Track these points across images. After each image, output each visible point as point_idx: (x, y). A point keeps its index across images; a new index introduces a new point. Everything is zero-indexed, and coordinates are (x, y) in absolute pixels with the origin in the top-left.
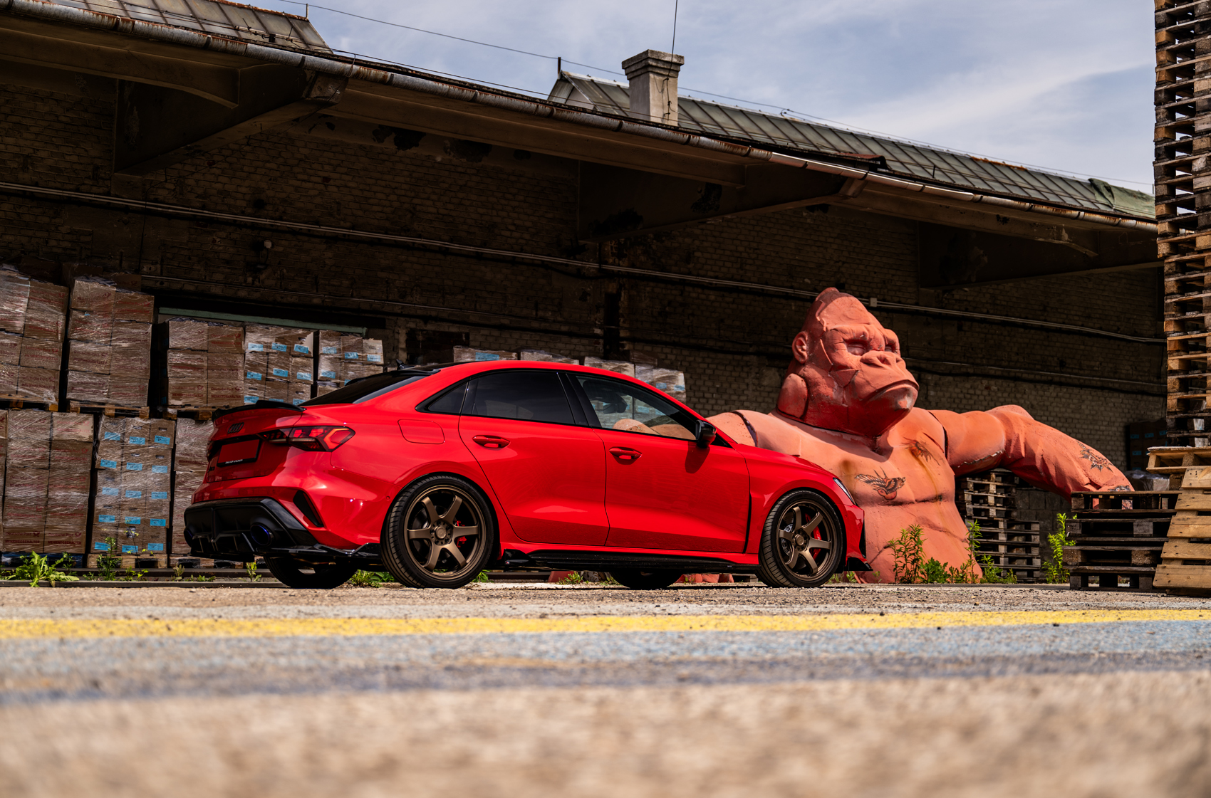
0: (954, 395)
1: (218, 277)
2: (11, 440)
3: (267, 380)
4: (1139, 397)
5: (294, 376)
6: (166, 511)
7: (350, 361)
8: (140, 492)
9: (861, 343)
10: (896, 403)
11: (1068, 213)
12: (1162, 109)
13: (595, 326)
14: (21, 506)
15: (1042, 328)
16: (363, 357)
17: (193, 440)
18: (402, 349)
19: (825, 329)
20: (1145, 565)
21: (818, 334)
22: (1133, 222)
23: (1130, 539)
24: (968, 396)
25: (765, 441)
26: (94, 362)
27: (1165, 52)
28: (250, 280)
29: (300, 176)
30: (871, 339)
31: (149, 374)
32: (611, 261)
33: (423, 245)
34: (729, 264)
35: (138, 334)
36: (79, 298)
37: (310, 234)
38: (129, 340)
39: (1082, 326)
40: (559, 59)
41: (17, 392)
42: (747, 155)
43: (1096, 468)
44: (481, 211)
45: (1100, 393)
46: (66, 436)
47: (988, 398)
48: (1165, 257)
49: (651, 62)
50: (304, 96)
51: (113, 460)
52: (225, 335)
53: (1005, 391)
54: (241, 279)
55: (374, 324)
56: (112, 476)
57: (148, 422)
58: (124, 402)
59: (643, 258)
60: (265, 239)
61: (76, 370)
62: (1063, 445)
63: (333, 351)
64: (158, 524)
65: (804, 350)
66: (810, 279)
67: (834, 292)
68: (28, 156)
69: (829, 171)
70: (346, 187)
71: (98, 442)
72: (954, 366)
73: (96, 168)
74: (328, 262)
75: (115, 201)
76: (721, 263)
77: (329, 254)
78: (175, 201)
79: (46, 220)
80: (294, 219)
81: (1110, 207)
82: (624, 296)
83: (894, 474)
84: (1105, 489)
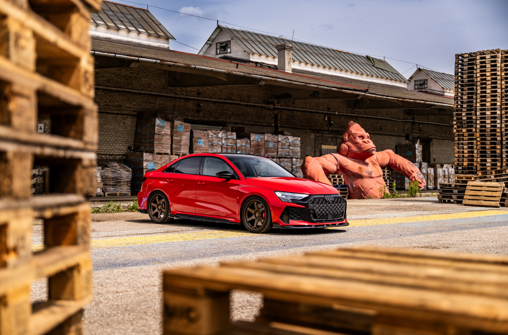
1: (190, 114)
5: (217, 143)
7: (229, 139)
9: (362, 137)
10: (371, 152)
13: (273, 123)
16: (232, 137)
19: (352, 133)
21: (350, 134)
25: (340, 162)
26: (178, 142)
28: (197, 115)
30: (364, 136)
31: (189, 145)
32: (276, 105)
34: (303, 104)
36: (176, 126)
37: (210, 101)
38: (186, 136)
39: (386, 117)
40: (218, 21)
41: (163, 151)
43: (412, 167)
44: (247, 92)
48: (455, 133)
49: (286, 47)
50: (257, 84)
54: (195, 115)
58: (184, 152)
59: (283, 103)
60: (200, 103)
61: (174, 144)
62: (404, 161)
63: (225, 136)
65: (347, 138)
66: (321, 107)
67: (353, 122)
68: (149, 84)
73: (164, 86)
74: (214, 109)
75: (168, 95)
76: (301, 104)
77: (214, 107)
78: (180, 94)
79: (154, 101)
80: (206, 97)
81: (374, 66)
82: (279, 115)
83: (370, 170)
84: (415, 172)
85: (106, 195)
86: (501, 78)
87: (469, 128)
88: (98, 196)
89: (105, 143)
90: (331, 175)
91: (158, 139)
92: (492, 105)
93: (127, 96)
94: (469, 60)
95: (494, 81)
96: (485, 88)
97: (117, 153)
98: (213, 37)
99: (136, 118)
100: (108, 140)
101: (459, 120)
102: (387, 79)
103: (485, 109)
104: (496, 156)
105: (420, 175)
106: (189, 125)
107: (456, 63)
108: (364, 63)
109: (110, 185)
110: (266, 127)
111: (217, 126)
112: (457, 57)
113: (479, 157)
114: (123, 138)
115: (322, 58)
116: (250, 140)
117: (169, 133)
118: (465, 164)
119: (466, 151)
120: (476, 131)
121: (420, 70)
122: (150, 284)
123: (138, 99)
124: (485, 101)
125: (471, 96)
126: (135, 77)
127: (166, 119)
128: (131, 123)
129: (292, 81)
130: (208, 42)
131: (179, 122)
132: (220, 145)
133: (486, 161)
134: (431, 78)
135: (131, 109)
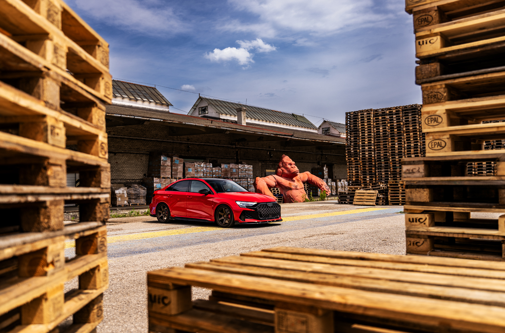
1: (183, 153)
3: (197, 171)
7: (208, 167)
9: (291, 164)
10: (296, 173)
13: (235, 157)
15: (299, 152)
19: (284, 161)
21: (283, 163)
22: (324, 141)
25: (277, 180)
26: (176, 170)
28: (187, 153)
31: (183, 172)
32: (237, 146)
33: (211, 145)
34: (254, 144)
35: (181, 165)
36: (173, 160)
37: (195, 144)
40: (199, 94)
41: (166, 176)
43: (322, 182)
44: (218, 138)
48: (347, 160)
49: (242, 109)
58: (180, 176)
59: (241, 144)
60: (189, 145)
61: (173, 172)
62: (317, 178)
65: (281, 165)
67: (285, 155)
68: (157, 134)
73: (166, 135)
74: (198, 149)
75: (169, 141)
76: (252, 144)
77: (198, 147)
78: (177, 140)
79: (160, 145)
80: (193, 142)
81: (297, 120)
82: (239, 151)
83: (296, 185)
84: (324, 185)
85: (130, 205)
86: (374, 126)
87: (355, 158)
88: (125, 206)
89: (129, 172)
90: (272, 189)
91: (163, 169)
92: (369, 143)
93: (142, 142)
94: (354, 116)
95: (369, 128)
96: (364, 133)
97: (137, 178)
98: (197, 104)
99: (148, 156)
100: (131, 170)
101: (349, 152)
102: (305, 127)
103: (364, 146)
104: (372, 174)
105: (327, 186)
106: (182, 159)
107: (346, 118)
108: (291, 118)
109: (133, 199)
110: (231, 160)
111: (200, 159)
112: (347, 114)
113: (362, 175)
114: (141, 169)
115: (265, 115)
116: (221, 167)
117: (170, 165)
118: (354, 179)
119: (354, 172)
120: (360, 159)
121: (325, 121)
122: (156, 265)
123: (149, 144)
124: (364, 141)
125: (356, 137)
126: (147, 130)
127: (168, 156)
128: (145, 159)
129: (246, 130)
130: (194, 107)
131: (176, 158)
132: (202, 171)
133: (366, 177)
134: (332, 127)
135: (145, 151)
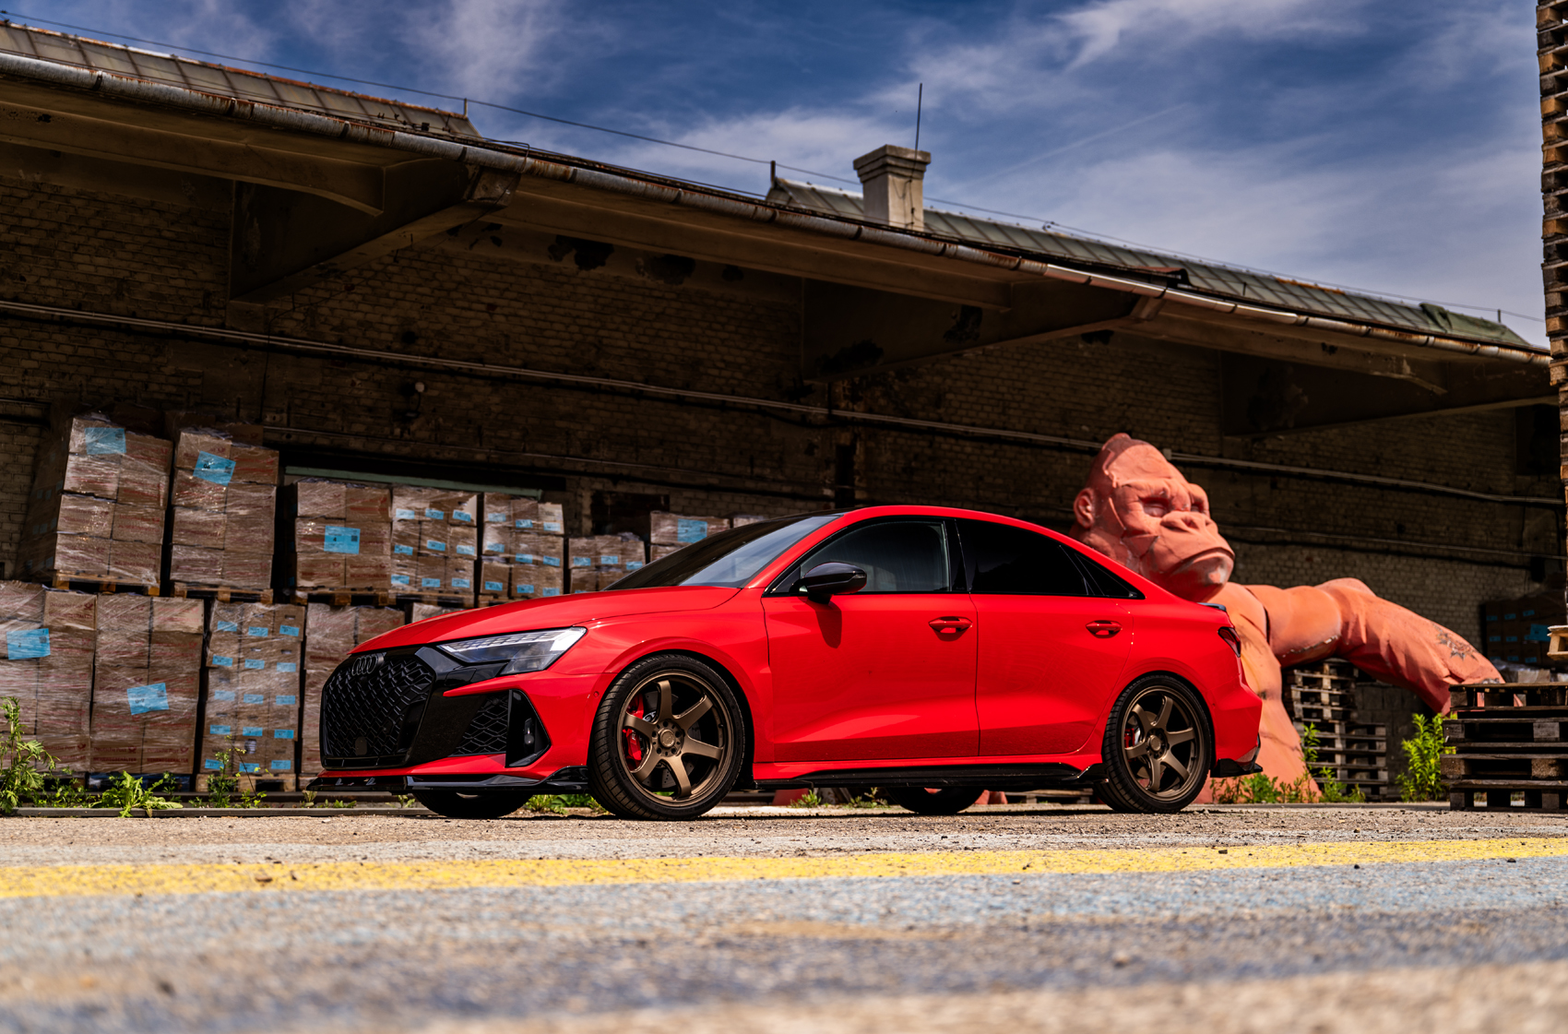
0: (1268, 569)
1: (358, 428)
2: (100, 632)
3: (419, 554)
4: (1496, 569)
5: (453, 549)
6: (293, 720)
7: (523, 531)
8: (261, 696)
9: (1161, 502)
10: (1207, 576)
11: (1415, 338)
12: (1552, 197)
13: (825, 485)
14: (113, 715)
16: (538, 526)
17: (327, 631)
18: (586, 516)
19: (1114, 485)
20: (1549, 778)
21: (1106, 491)
23: (1530, 745)
24: (1285, 570)
26: (204, 533)
27: (1554, 126)
28: (398, 431)
29: (459, 303)
30: (1172, 497)
31: (272, 549)
32: (843, 405)
33: (612, 387)
34: (988, 408)
35: (259, 499)
36: (186, 455)
37: (471, 375)
38: (248, 506)
39: (1425, 481)
40: (773, 164)
41: (108, 572)
42: (1017, 268)
43: (1457, 657)
44: (682, 344)
45: (1447, 565)
46: (169, 626)
47: (1310, 572)
48: (1560, 384)
49: (889, 160)
50: (465, 197)
51: (228, 656)
52: (368, 499)
53: (1331, 563)
54: (387, 430)
55: (550, 484)
56: (227, 676)
57: (272, 608)
58: (243, 584)
59: (882, 402)
60: (417, 381)
61: (182, 544)
62: (1415, 629)
63: (501, 519)
64: (284, 736)
65: (1089, 511)
66: (1088, 426)
67: (1125, 439)
68: (123, 280)
69: (1118, 288)
70: (516, 315)
71: (209, 634)
72: (1267, 533)
73: (208, 295)
74: (494, 408)
75: (230, 334)
76: (978, 408)
78: (305, 335)
79: (145, 358)
80: (452, 356)
82: (859, 449)
84: (1468, 682)
91: (75, 516)
110: (787, 502)
116: (646, 539)
126: (35, 248)
131: (207, 439)
135: (7, 393)
